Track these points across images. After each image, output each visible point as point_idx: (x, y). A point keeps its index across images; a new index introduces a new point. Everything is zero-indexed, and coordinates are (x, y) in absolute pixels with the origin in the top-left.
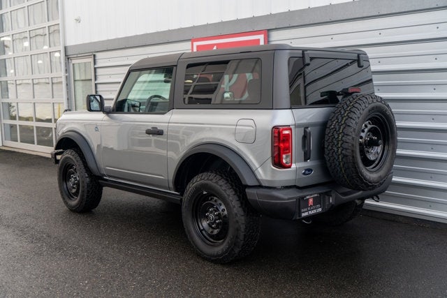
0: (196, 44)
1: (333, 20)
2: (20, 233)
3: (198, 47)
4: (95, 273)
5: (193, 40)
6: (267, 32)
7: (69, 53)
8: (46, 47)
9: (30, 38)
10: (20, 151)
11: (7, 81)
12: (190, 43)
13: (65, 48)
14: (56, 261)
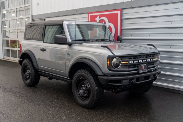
0: (90, 15)
1: (151, 5)
2: (14, 95)
3: (91, 16)
4: (48, 111)
5: (88, 13)
6: (122, 10)
7: (33, 19)
8: (21, 16)
9: (17, 12)
10: (11, 61)
11: (6, 30)
12: (87, 14)
13: (32, 16)
14: (31, 106)
